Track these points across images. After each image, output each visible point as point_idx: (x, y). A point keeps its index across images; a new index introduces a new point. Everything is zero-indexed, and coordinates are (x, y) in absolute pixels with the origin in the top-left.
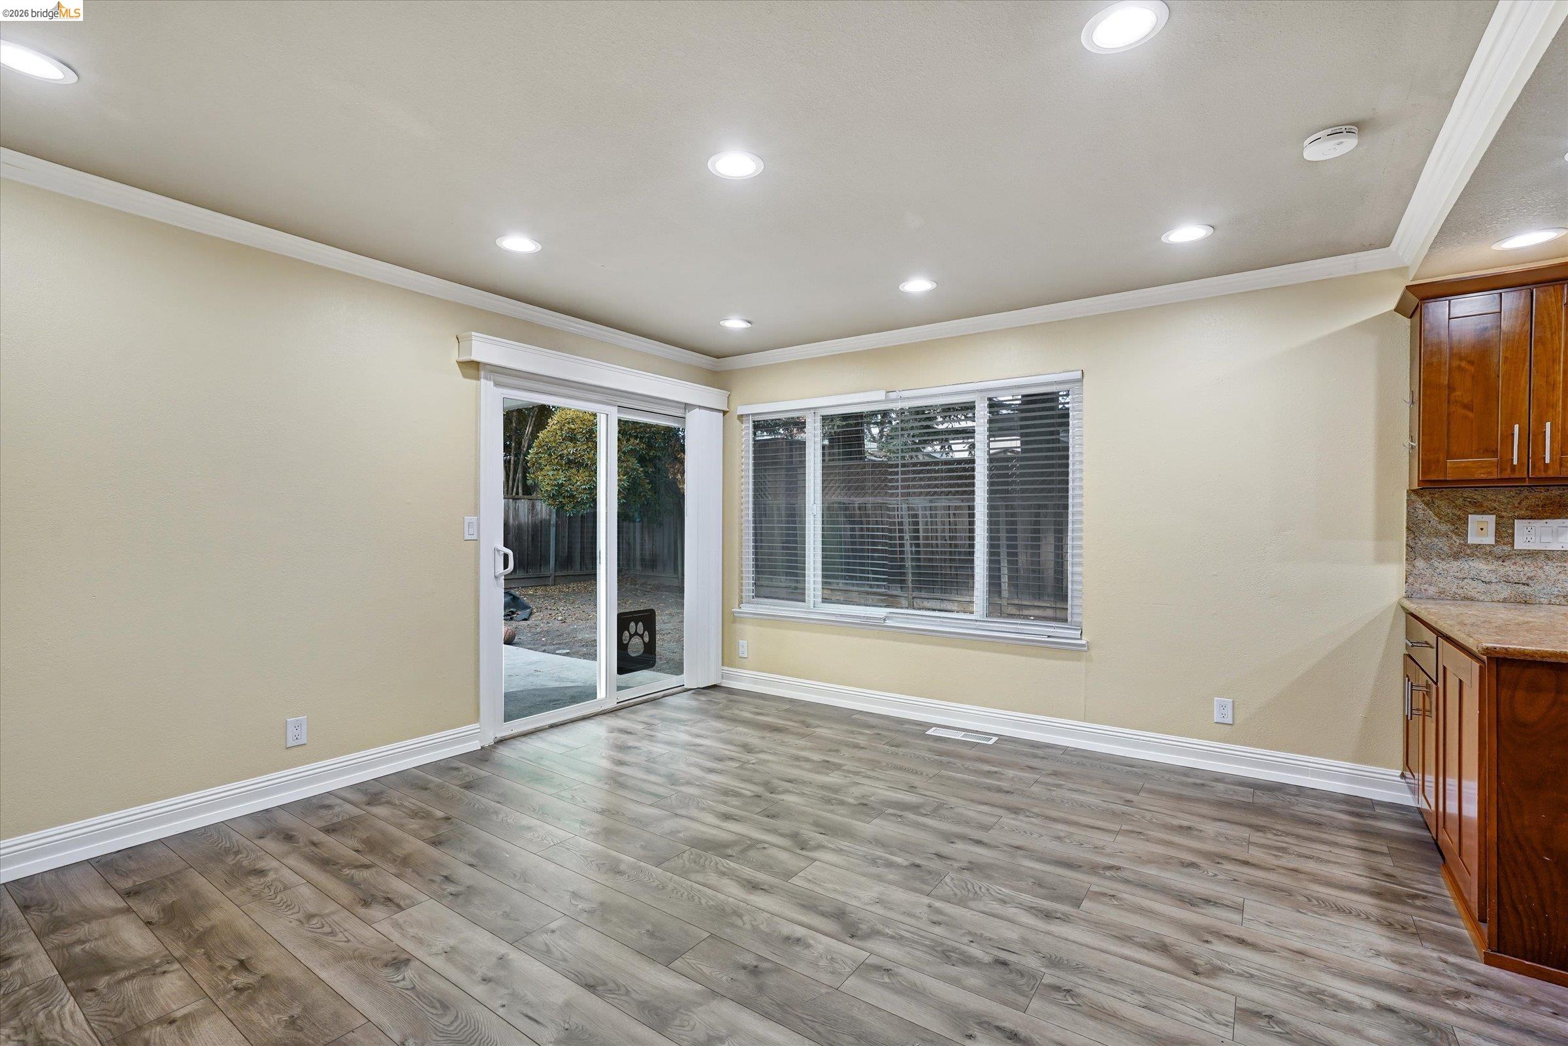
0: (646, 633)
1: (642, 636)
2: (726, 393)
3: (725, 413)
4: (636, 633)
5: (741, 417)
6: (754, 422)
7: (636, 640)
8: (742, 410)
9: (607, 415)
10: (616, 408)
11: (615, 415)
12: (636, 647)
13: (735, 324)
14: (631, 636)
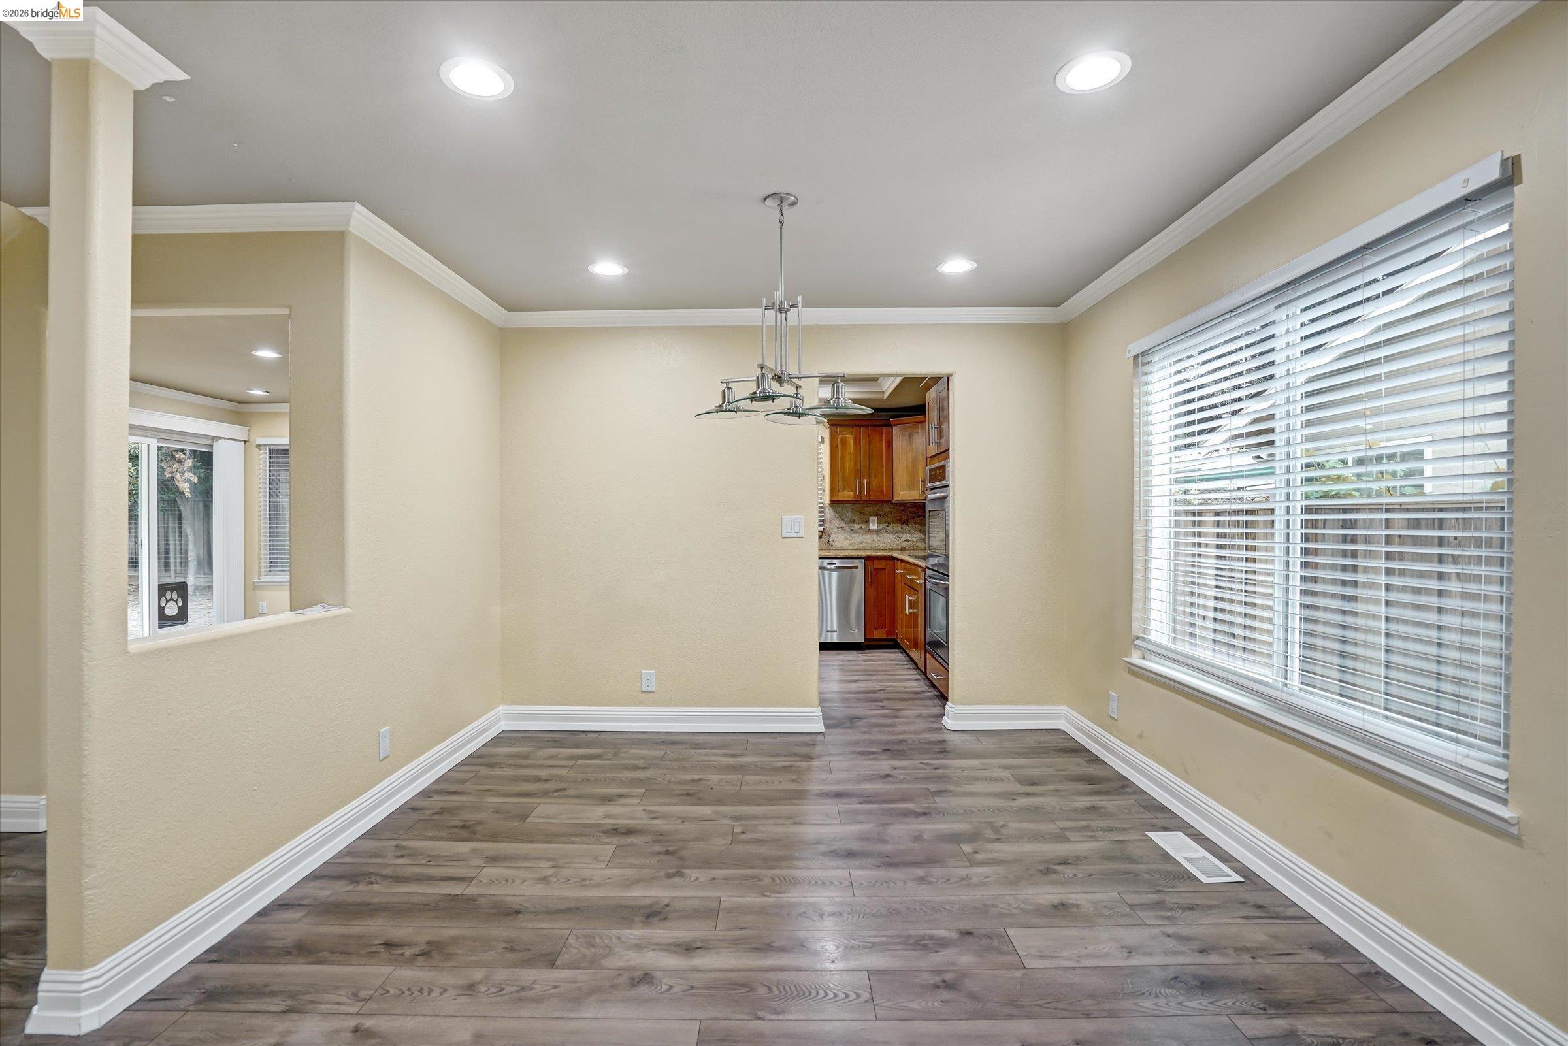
0: (180, 599)
1: (176, 601)
2: (247, 428)
3: (245, 442)
4: (171, 599)
5: (259, 446)
6: (270, 450)
7: (172, 604)
8: (259, 441)
9: (149, 445)
10: (156, 440)
11: (154, 443)
12: (171, 610)
13: (257, 393)
14: (167, 601)
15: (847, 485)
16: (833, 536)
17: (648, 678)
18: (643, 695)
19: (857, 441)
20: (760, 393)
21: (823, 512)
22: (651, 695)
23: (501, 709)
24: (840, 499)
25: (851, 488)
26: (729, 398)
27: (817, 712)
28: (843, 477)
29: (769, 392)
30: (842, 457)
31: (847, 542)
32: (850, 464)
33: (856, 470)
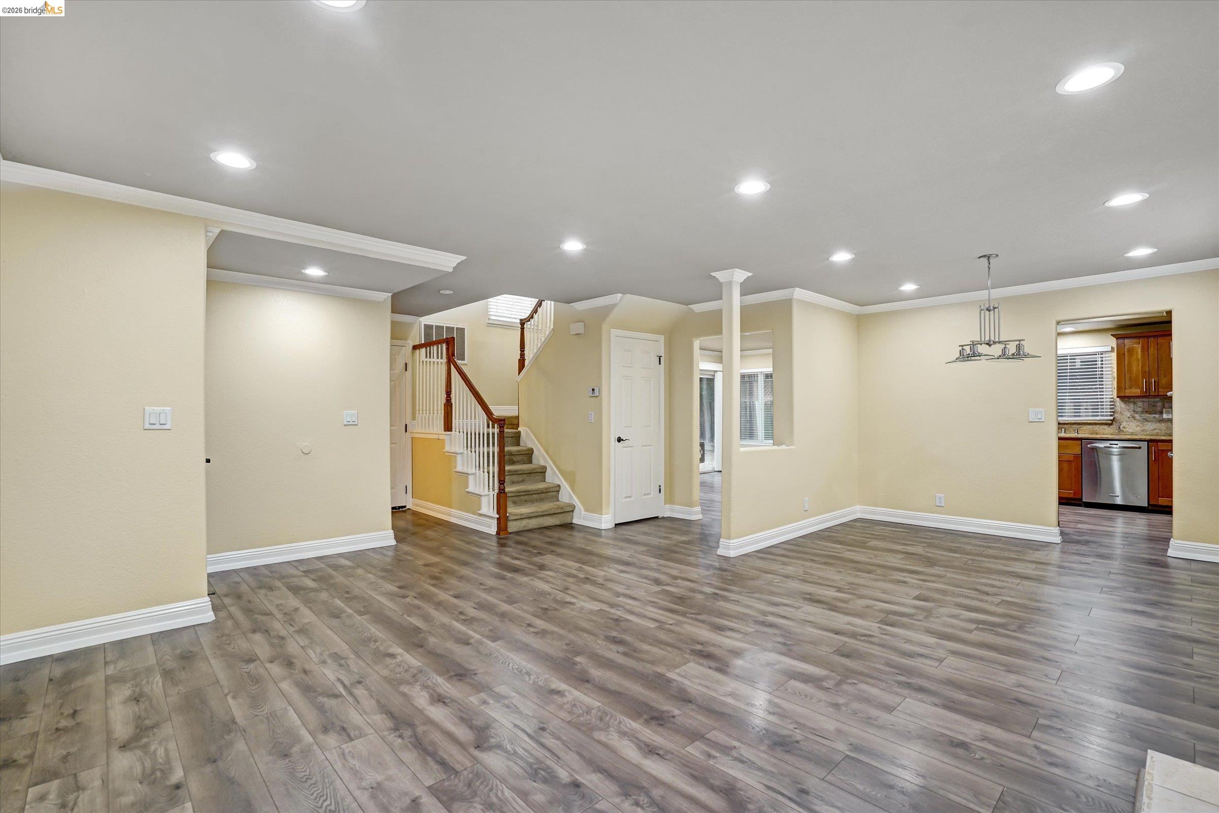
15: (1134, 383)
16: (1124, 424)
17: (940, 498)
18: (937, 507)
19: (1145, 350)
20: (971, 354)
21: (1113, 405)
22: (942, 508)
23: (858, 507)
24: (1126, 395)
25: (1139, 386)
26: (963, 354)
27: (1056, 530)
28: (1130, 378)
29: (976, 354)
30: (1128, 363)
31: (1138, 428)
32: (1136, 368)
33: (1144, 372)
